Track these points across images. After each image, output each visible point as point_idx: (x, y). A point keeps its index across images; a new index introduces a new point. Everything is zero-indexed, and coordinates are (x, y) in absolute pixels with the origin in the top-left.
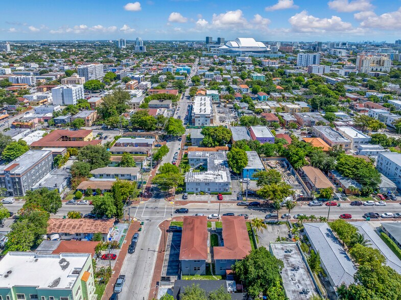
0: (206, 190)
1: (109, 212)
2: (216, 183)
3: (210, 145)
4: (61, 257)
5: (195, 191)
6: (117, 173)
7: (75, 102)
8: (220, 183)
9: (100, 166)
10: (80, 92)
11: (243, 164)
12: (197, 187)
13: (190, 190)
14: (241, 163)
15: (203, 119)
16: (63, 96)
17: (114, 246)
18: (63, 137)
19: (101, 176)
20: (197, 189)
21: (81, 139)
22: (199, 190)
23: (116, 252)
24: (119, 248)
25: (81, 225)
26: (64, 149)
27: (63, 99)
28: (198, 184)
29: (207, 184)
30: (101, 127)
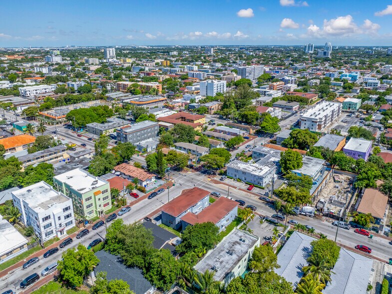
0: (243, 179)
1: (151, 168)
2: (252, 175)
3: (289, 146)
4: (97, 179)
5: (234, 177)
6: (190, 149)
7: (214, 95)
8: (255, 176)
9: (184, 141)
10: (222, 87)
11: (291, 166)
12: (236, 173)
13: (230, 175)
14: (290, 164)
15: (309, 123)
16: (207, 89)
17: (142, 190)
18: (182, 118)
19: (180, 148)
20: (235, 176)
21: (192, 121)
22: (238, 176)
23: (141, 195)
24: (145, 193)
25: (134, 171)
26: (172, 124)
27: (207, 91)
28: (237, 171)
29: (244, 173)
30: (218, 116)
